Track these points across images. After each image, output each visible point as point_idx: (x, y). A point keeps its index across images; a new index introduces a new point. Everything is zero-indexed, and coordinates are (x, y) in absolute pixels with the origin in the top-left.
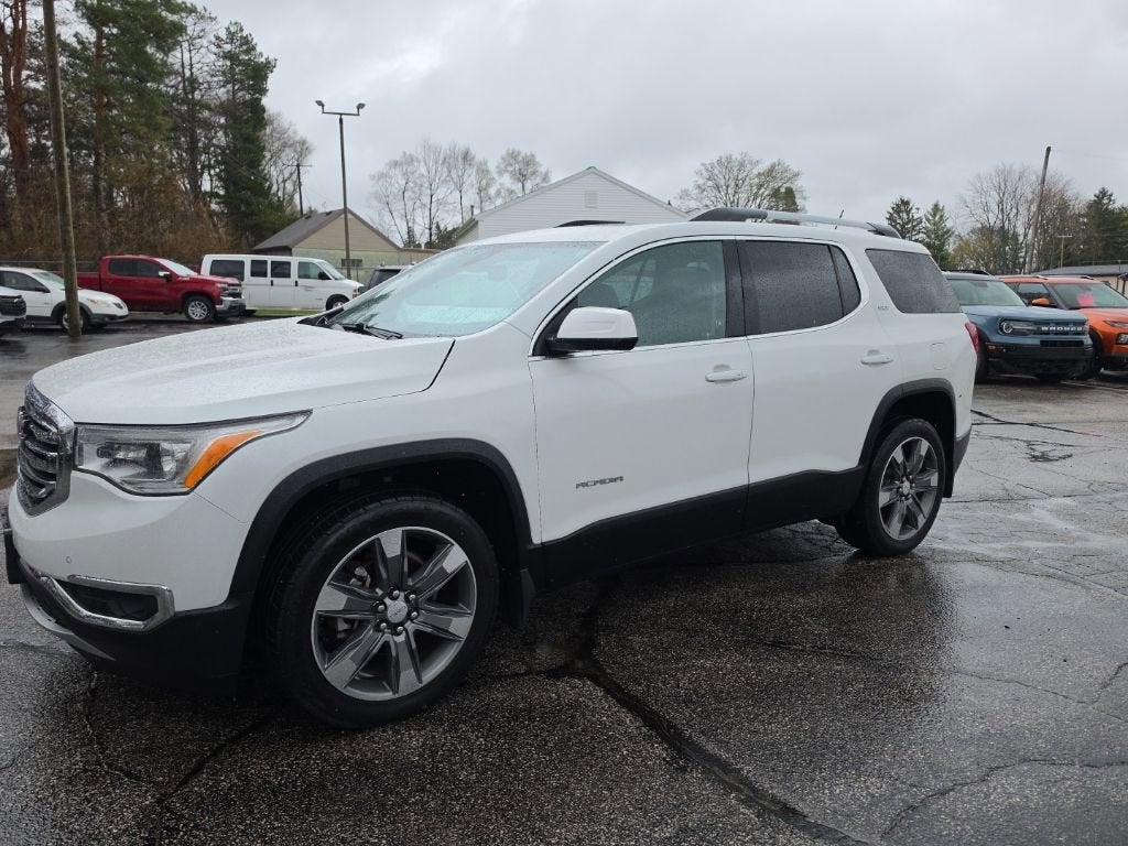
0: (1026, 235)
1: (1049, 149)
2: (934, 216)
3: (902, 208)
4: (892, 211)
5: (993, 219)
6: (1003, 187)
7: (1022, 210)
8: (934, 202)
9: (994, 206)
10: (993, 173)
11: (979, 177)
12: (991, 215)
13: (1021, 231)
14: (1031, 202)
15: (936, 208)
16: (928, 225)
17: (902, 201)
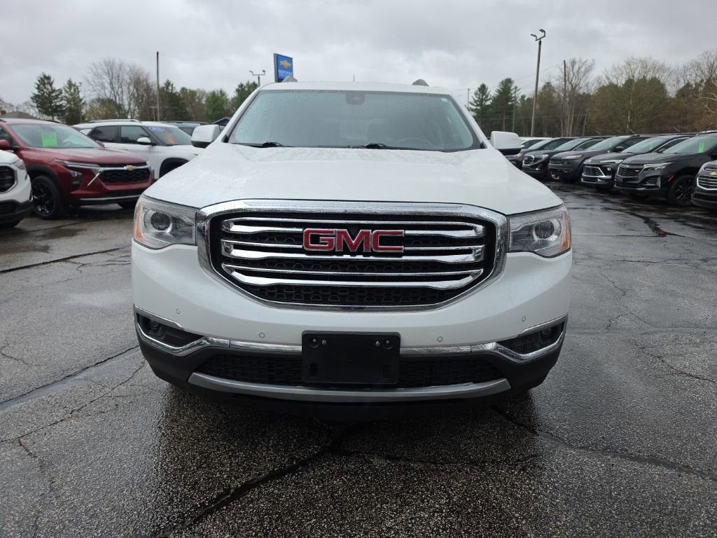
0: (129, 105)
1: (158, 53)
2: (70, 88)
3: (46, 81)
4: (38, 83)
5: (107, 93)
6: (110, 73)
7: (125, 88)
8: (68, 79)
9: (107, 85)
10: (103, 63)
11: (94, 64)
12: (107, 91)
13: (126, 102)
14: (129, 84)
15: (70, 84)
16: (67, 95)
17: (45, 76)
